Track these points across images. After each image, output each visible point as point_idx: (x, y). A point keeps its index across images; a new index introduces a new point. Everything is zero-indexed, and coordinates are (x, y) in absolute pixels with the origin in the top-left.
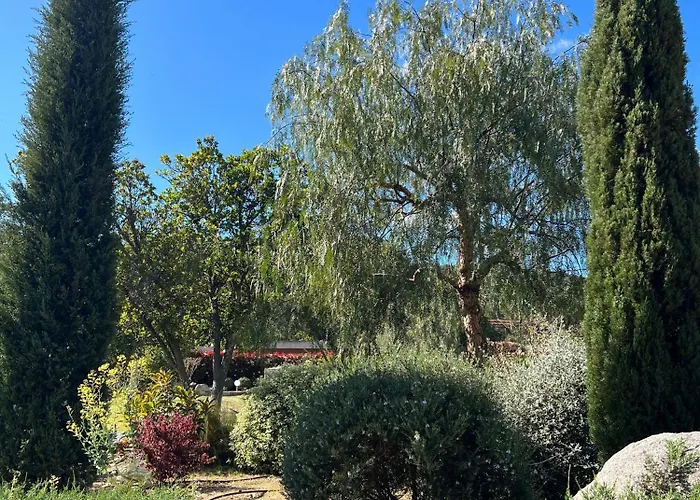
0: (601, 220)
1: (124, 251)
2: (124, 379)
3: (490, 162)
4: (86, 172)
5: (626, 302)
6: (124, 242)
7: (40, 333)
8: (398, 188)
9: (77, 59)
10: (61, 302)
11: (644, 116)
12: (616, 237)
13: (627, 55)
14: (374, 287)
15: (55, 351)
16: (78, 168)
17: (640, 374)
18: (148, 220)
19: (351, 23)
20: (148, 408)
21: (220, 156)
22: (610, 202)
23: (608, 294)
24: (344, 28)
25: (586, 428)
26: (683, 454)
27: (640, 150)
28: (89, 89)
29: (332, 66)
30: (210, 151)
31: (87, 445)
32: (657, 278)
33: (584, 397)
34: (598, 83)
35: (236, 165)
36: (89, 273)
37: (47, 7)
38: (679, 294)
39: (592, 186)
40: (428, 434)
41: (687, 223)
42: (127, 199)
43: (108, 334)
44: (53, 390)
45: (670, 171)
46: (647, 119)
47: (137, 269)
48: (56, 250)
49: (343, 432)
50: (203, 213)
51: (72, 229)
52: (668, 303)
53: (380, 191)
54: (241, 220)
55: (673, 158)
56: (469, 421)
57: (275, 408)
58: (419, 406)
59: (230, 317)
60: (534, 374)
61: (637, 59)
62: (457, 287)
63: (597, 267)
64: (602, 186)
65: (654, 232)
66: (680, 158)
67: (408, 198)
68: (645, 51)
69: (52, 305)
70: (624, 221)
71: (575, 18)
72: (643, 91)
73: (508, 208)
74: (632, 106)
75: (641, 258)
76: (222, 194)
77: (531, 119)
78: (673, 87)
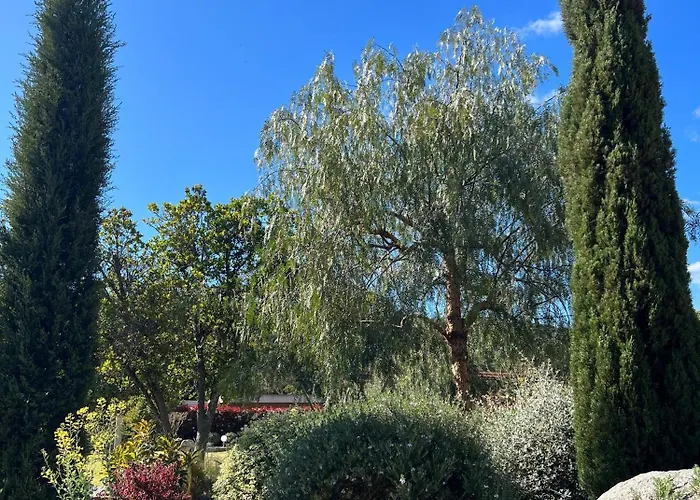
0: (584, 259)
1: (109, 299)
2: (103, 423)
3: (476, 209)
4: (69, 214)
5: (611, 340)
6: (109, 290)
7: (18, 377)
8: (384, 234)
9: (63, 103)
10: (40, 346)
11: (624, 157)
12: (600, 277)
13: (605, 99)
14: (362, 334)
15: (33, 397)
16: (61, 210)
17: (628, 414)
18: (133, 268)
19: (336, 73)
20: (128, 457)
21: (208, 204)
22: (592, 241)
23: (593, 334)
24: (331, 78)
25: (575, 473)
26: (672, 492)
27: (621, 191)
28: (74, 133)
29: (318, 115)
30: (198, 200)
31: (62, 492)
32: (641, 317)
33: (572, 442)
34: (578, 126)
35: (224, 213)
36: (70, 317)
37: (33, 52)
38: (664, 333)
39: (574, 227)
40: (413, 478)
41: (669, 263)
42: (114, 246)
43: (88, 379)
44: (29, 436)
45: (651, 211)
46: (627, 160)
47: (121, 316)
48: (36, 293)
49: (326, 478)
50: (190, 260)
51: (54, 272)
52: (653, 342)
53: (367, 238)
54: (228, 267)
55: (654, 198)
56: (456, 464)
57: (259, 458)
58: (404, 449)
59: (215, 366)
60: (522, 418)
61: (615, 102)
62: (445, 334)
63: (582, 307)
64: (584, 227)
65: (637, 271)
66: (660, 197)
67: (395, 244)
68: (623, 95)
69: (31, 349)
70: (607, 259)
71: (555, 69)
72: (622, 133)
73: (495, 254)
74: (612, 147)
75: (626, 298)
76: (209, 241)
77: (515, 167)
78: (652, 129)
